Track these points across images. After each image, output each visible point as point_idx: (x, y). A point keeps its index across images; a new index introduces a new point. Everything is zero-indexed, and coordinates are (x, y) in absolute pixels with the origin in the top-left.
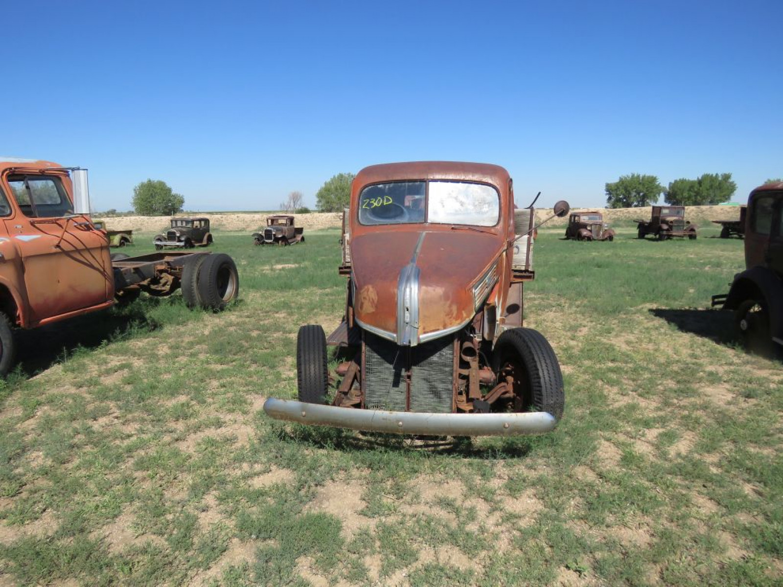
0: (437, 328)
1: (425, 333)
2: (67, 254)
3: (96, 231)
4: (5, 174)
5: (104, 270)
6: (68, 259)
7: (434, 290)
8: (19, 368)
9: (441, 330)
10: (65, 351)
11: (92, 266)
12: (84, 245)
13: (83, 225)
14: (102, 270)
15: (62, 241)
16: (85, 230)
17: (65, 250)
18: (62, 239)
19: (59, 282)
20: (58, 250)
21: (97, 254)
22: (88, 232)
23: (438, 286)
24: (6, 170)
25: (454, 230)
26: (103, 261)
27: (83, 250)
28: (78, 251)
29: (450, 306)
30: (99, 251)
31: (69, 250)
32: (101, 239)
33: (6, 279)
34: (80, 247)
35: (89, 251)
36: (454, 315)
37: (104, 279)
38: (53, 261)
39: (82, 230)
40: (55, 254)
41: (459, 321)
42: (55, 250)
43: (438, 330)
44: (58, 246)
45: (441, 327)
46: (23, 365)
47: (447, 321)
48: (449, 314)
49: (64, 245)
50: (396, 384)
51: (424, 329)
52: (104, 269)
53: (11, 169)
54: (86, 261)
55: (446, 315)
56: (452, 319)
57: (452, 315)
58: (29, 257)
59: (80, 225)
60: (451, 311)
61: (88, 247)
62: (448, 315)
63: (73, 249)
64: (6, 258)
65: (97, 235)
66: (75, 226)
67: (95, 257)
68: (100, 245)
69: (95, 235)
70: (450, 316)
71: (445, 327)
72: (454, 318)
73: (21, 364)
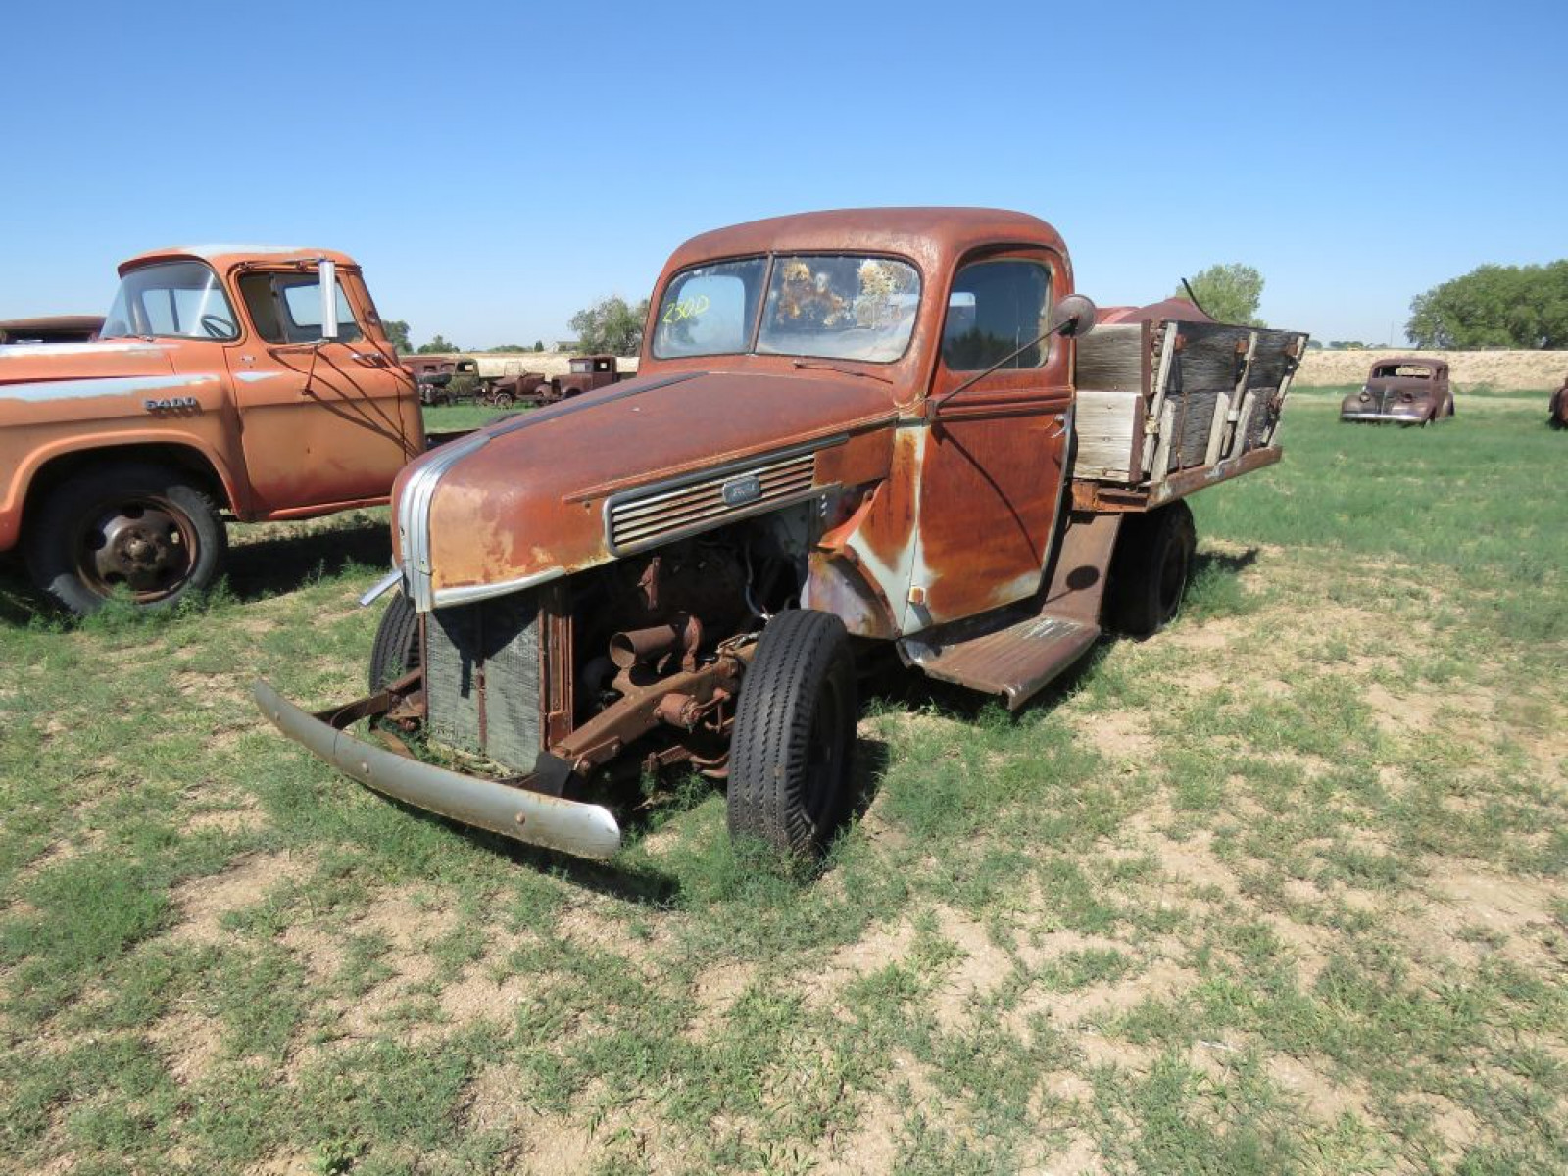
0: (470, 579)
1: (445, 586)
2: (328, 405)
3: (394, 369)
4: (235, 271)
5: (404, 438)
6: (331, 415)
7: (465, 495)
8: (223, 584)
9: (480, 584)
10: (322, 565)
11: (376, 429)
12: (361, 391)
13: (370, 359)
14: (399, 437)
15: (313, 379)
16: (373, 367)
17: (323, 398)
18: (312, 375)
19: (308, 451)
20: (308, 398)
21: (390, 409)
22: (379, 370)
23: (475, 486)
24: (236, 265)
25: (800, 370)
26: (402, 422)
27: (358, 400)
28: (347, 400)
29: (496, 534)
30: (394, 403)
31: (332, 398)
32: (399, 382)
33: (200, 439)
34: (354, 394)
35: (373, 405)
36: (507, 555)
37: (402, 452)
38: (298, 418)
39: (367, 366)
40: (302, 404)
41: (522, 569)
42: (300, 398)
43: (473, 583)
44: (308, 391)
45: (479, 578)
46: (229, 579)
47: (493, 567)
48: (495, 550)
49: (316, 387)
50: (465, 692)
51: (443, 577)
52: (402, 435)
53: (243, 263)
54: (363, 419)
55: (489, 553)
56: (502, 563)
57: (502, 554)
58: (249, 408)
59: (365, 357)
60: (499, 544)
61: (370, 395)
62: (491, 552)
63: (339, 397)
64: (204, 407)
65: (395, 375)
66: (354, 360)
67: (386, 413)
68: (396, 394)
69: (389, 375)
70: (498, 556)
71: (487, 579)
72: (507, 562)
73: (226, 576)
